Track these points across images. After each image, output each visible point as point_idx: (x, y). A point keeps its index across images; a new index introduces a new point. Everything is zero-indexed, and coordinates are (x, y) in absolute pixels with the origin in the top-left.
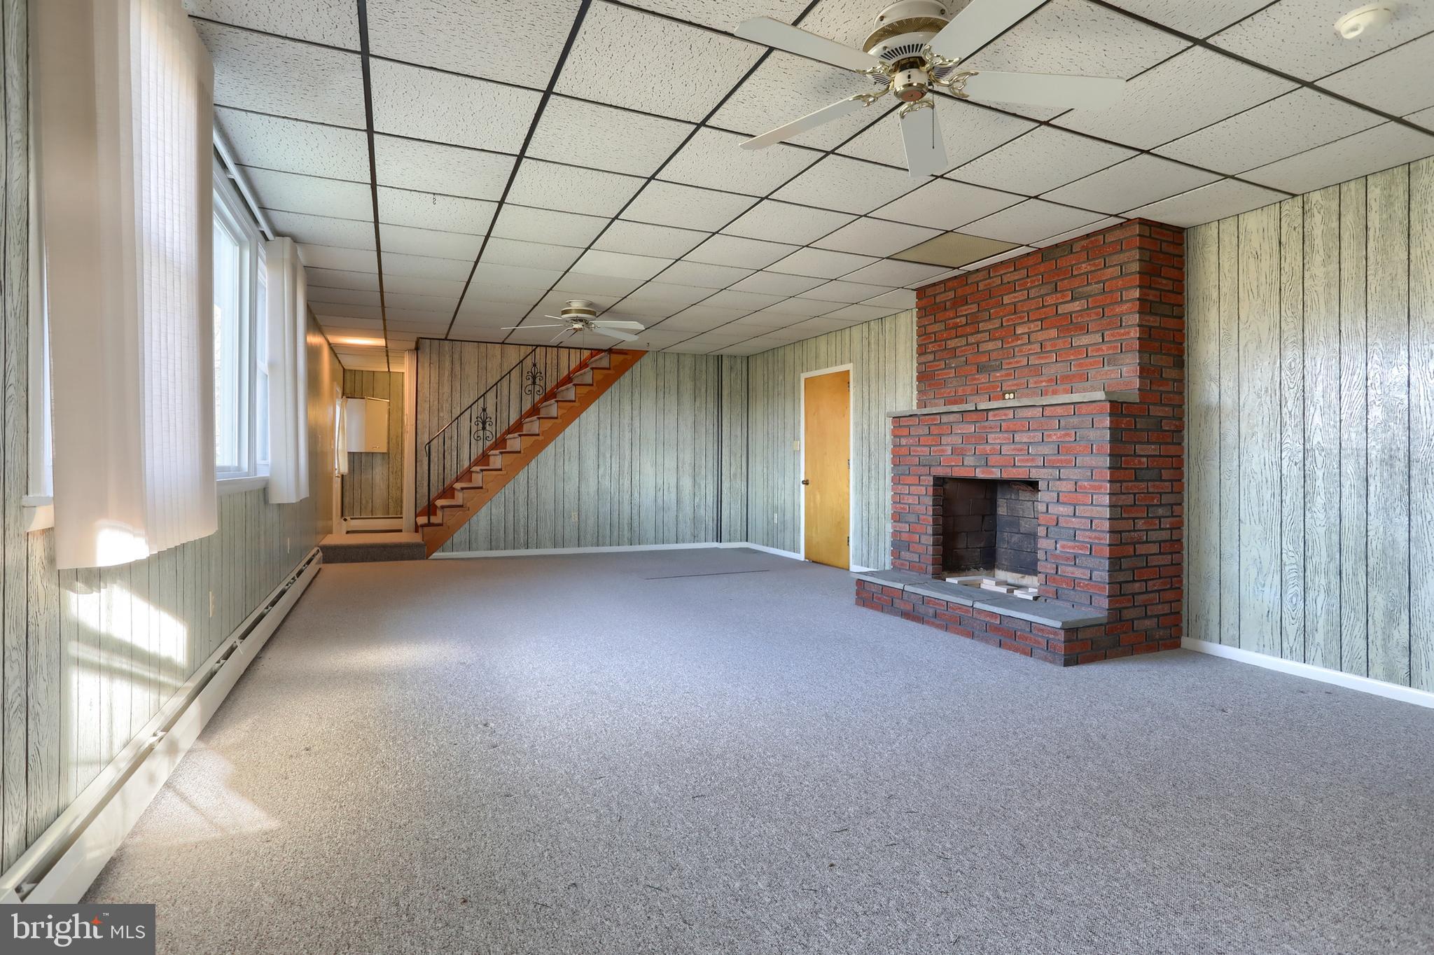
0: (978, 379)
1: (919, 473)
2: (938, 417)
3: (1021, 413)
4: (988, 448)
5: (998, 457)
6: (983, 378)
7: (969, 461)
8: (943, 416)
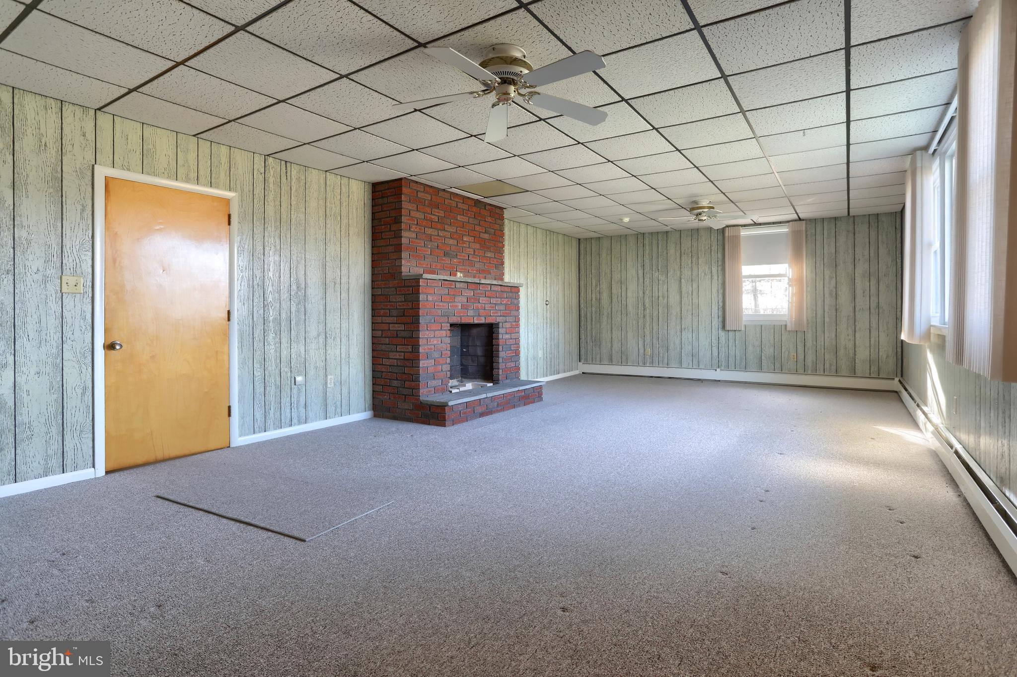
0: (444, 260)
1: (441, 321)
2: (454, 283)
3: (494, 288)
4: (479, 305)
5: (483, 311)
6: (447, 260)
7: (471, 313)
8: (457, 283)
